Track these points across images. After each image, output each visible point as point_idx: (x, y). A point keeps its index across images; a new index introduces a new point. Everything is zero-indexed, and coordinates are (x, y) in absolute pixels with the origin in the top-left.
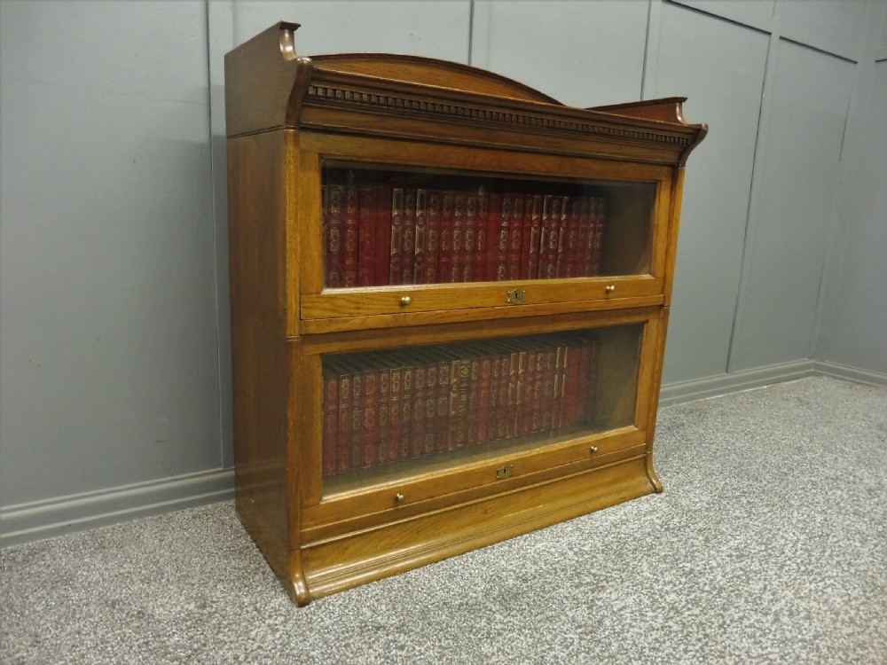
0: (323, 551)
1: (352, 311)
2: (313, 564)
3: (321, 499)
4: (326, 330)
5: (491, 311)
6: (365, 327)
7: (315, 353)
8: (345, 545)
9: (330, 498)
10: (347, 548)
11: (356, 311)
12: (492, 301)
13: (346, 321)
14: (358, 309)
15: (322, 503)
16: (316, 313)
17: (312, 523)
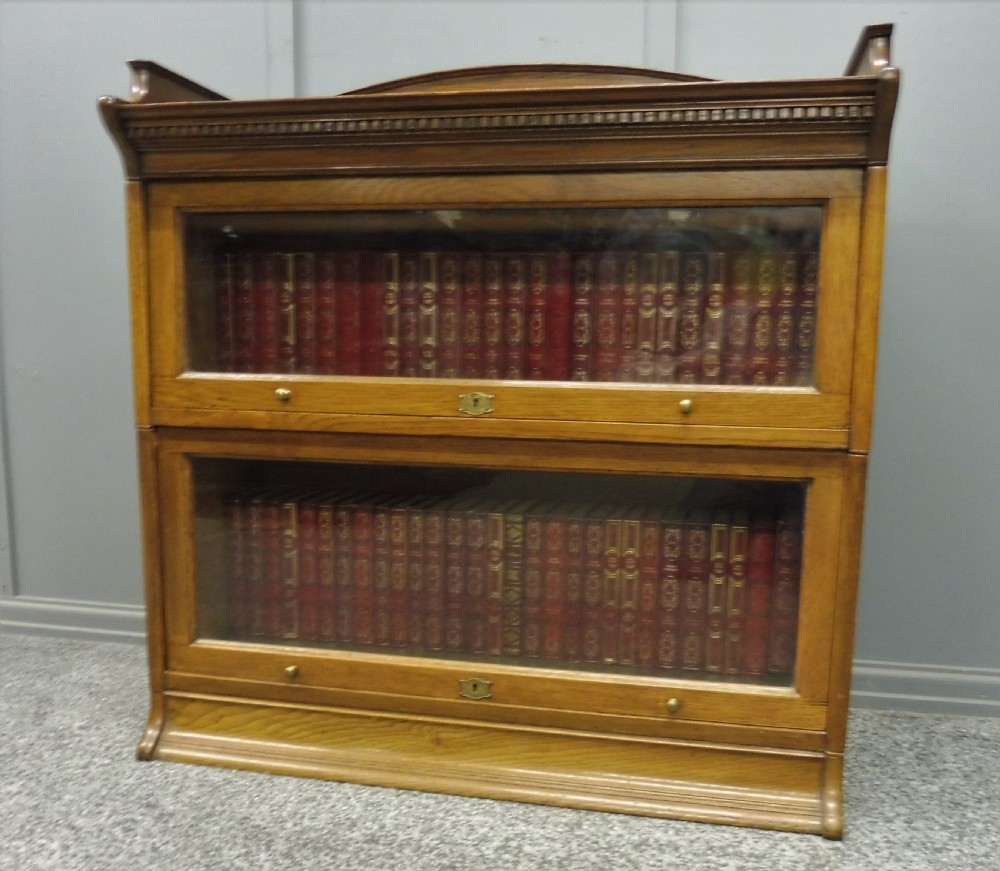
0: (192, 707)
1: (215, 402)
2: (182, 720)
3: (192, 641)
4: (181, 422)
5: (424, 422)
6: (230, 425)
7: (175, 450)
8: (222, 711)
9: (205, 643)
10: (222, 717)
11: (219, 402)
12: (428, 408)
13: (206, 414)
14: (221, 399)
15: (193, 645)
16: (171, 399)
17: (180, 667)
